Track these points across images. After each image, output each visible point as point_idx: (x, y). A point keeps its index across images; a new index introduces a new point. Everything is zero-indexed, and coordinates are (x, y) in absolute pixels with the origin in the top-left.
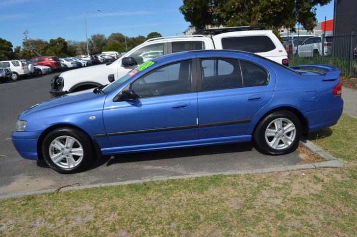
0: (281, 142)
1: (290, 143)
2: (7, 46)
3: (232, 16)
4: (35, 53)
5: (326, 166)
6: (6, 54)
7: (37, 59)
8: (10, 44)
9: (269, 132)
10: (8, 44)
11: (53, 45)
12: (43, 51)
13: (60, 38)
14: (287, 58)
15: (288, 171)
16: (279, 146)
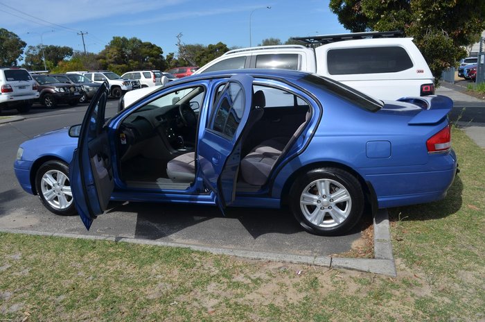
0: (328, 217)
1: (341, 220)
2: (156, 52)
3: (382, 16)
4: (188, 62)
5: (349, 266)
6: (154, 62)
7: (178, 70)
8: (160, 50)
9: (307, 198)
10: (157, 50)
11: (211, 53)
12: (198, 59)
13: (220, 43)
14: (431, 82)
15: (284, 262)
16: (325, 222)
